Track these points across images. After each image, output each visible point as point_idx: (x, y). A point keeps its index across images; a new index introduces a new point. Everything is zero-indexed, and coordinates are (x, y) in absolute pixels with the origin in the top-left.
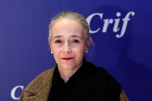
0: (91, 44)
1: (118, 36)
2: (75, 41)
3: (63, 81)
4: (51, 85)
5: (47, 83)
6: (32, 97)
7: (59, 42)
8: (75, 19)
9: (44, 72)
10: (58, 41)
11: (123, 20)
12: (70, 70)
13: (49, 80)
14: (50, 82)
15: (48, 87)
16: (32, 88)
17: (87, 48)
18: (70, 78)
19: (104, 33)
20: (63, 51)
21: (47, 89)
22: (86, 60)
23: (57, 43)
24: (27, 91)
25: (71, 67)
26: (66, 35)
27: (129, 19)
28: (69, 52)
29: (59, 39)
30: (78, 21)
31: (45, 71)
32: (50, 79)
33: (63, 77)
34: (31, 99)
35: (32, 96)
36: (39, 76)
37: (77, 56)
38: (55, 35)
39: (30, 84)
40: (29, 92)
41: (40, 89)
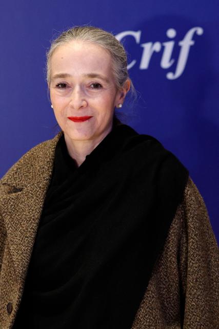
0: (129, 91)
1: (170, 76)
2: (94, 85)
3: (73, 162)
4: (50, 170)
5: (43, 168)
6: (14, 194)
7: (63, 86)
8: (95, 43)
9: (38, 146)
10: (62, 84)
11: (181, 43)
12: (87, 141)
13: (48, 162)
14: (49, 164)
15: (45, 175)
16: (15, 176)
17: (120, 98)
18: (87, 157)
19: (144, 71)
20: (71, 103)
21: (44, 178)
22: (119, 122)
23: (59, 88)
24: (5, 184)
25: (86, 135)
26: (77, 74)
27: (192, 43)
28: (82, 107)
29: (64, 81)
30: (102, 46)
31: (41, 144)
32: (48, 160)
33: (73, 156)
34: (13, 199)
35: (15, 192)
36: (28, 154)
37: (99, 114)
38: (56, 73)
39: (11, 169)
40: (9, 185)
41: (30, 179)
